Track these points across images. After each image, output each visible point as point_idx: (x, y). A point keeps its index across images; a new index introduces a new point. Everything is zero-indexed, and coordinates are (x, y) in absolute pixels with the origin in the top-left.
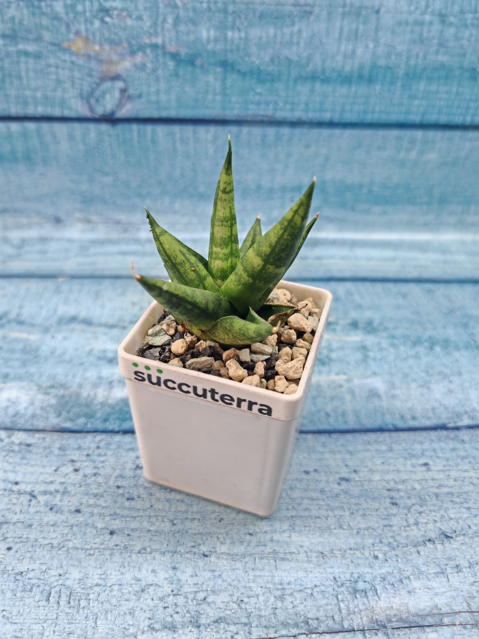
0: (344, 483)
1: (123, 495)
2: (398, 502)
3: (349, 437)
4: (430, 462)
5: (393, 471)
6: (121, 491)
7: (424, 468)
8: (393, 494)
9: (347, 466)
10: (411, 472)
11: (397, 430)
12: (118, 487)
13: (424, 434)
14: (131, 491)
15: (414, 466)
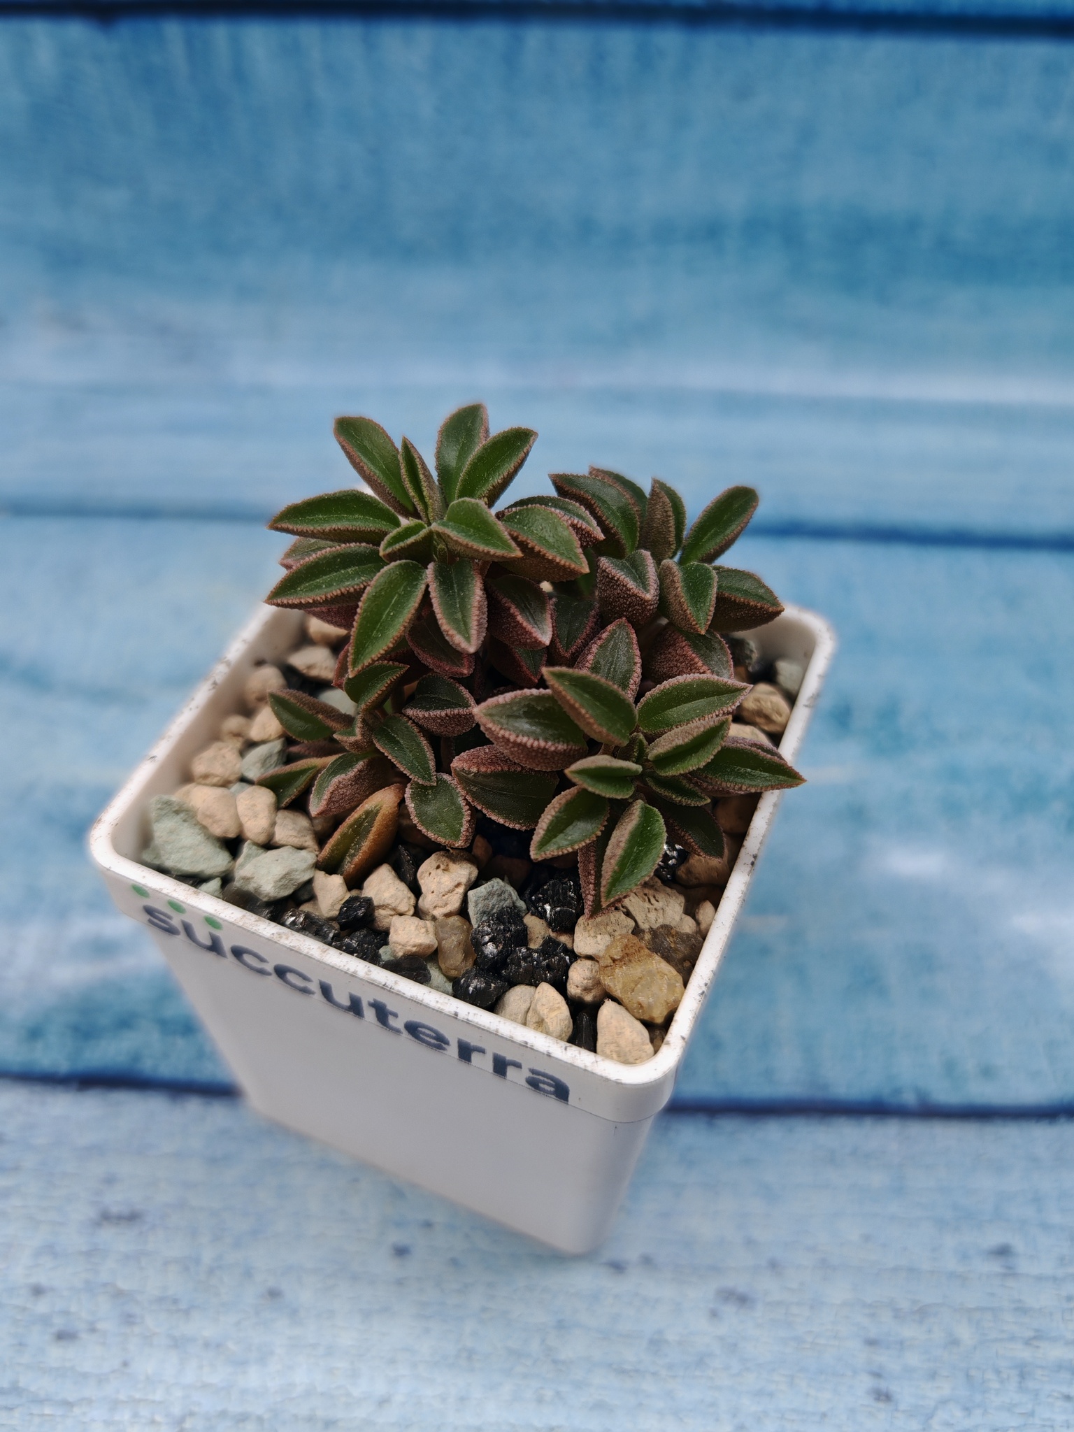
0: (729, 1310)
1: (45, 1320)
2: (894, 1388)
3: (773, 1131)
4: (1018, 1244)
5: (895, 1270)
6: (42, 1306)
7: (995, 1267)
8: (883, 1358)
9: (750, 1243)
10: (952, 1275)
11: (930, 1112)
12: (38, 1291)
13: (1012, 1133)
14: (73, 1309)
15: (964, 1257)
